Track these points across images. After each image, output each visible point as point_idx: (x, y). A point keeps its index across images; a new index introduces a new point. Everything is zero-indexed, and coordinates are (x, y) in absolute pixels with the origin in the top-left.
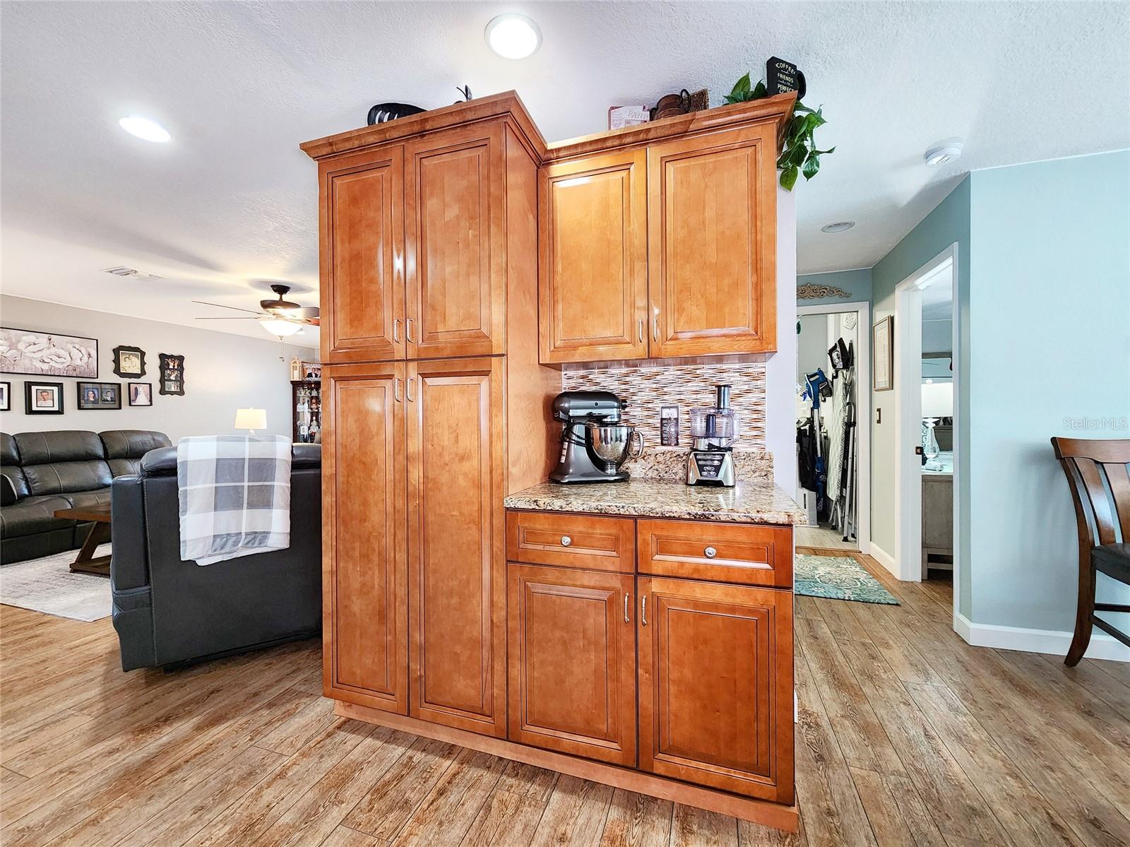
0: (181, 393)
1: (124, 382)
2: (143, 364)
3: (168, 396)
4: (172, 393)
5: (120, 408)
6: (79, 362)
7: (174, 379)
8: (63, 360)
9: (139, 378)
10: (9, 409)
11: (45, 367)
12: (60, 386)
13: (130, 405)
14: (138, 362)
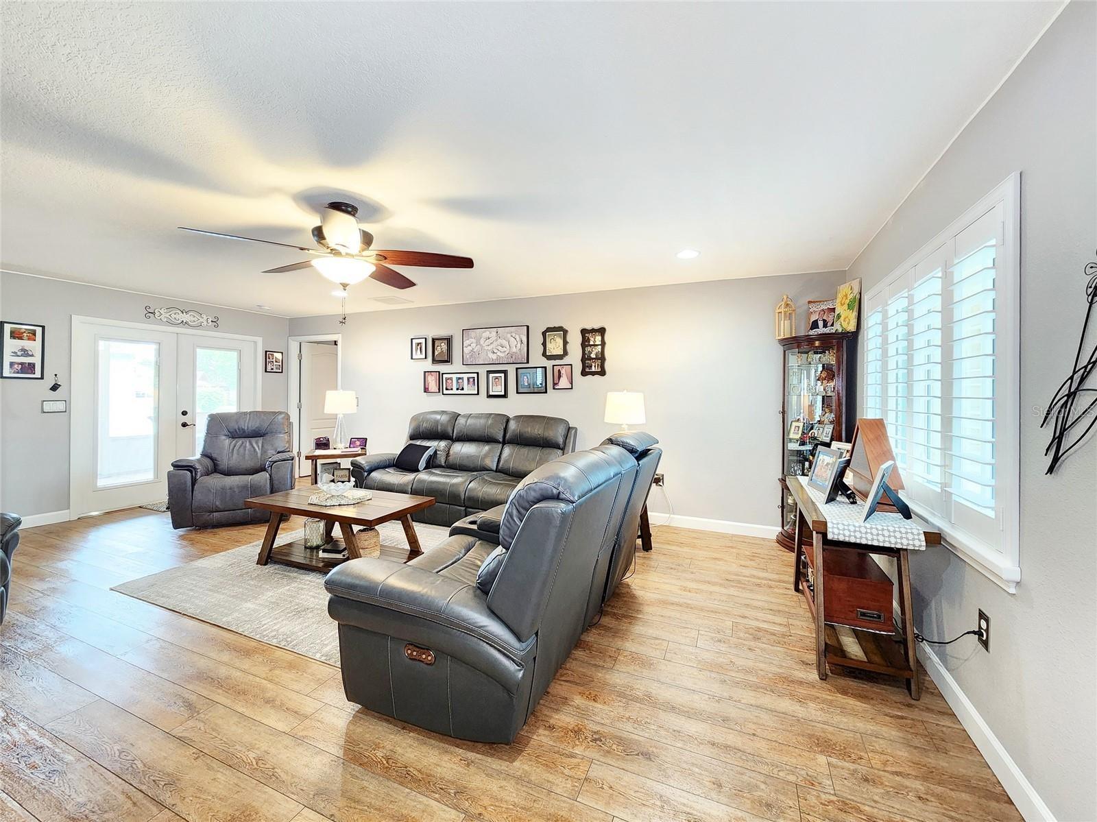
0: (602, 373)
1: (549, 364)
2: (565, 343)
3: (589, 377)
4: (593, 374)
5: (546, 392)
6: (514, 350)
7: (594, 357)
8: (505, 349)
9: (562, 359)
10: (478, 394)
11: (494, 357)
12: (505, 372)
13: (554, 389)
14: (560, 341)
